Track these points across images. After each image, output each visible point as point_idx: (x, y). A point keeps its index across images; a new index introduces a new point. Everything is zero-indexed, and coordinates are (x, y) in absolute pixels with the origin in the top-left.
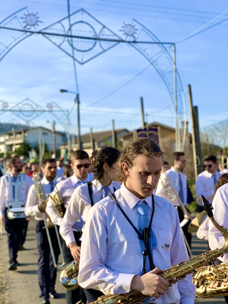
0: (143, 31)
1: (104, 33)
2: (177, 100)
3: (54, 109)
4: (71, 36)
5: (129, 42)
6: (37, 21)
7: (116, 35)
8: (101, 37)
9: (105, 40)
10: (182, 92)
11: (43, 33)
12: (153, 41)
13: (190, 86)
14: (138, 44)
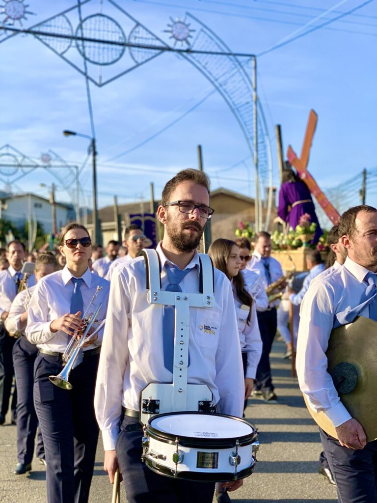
0: (202, 33)
1: (137, 35)
2: (257, 151)
3: (52, 163)
4: (83, 39)
5: (180, 51)
6: (25, 12)
7: (158, 39)
8: (133, 41)
9: (139, 46)
10: (266, 138)
11: (35, 33)
12: (219, 51)
13: (279, 127)
14: (194, 55)
